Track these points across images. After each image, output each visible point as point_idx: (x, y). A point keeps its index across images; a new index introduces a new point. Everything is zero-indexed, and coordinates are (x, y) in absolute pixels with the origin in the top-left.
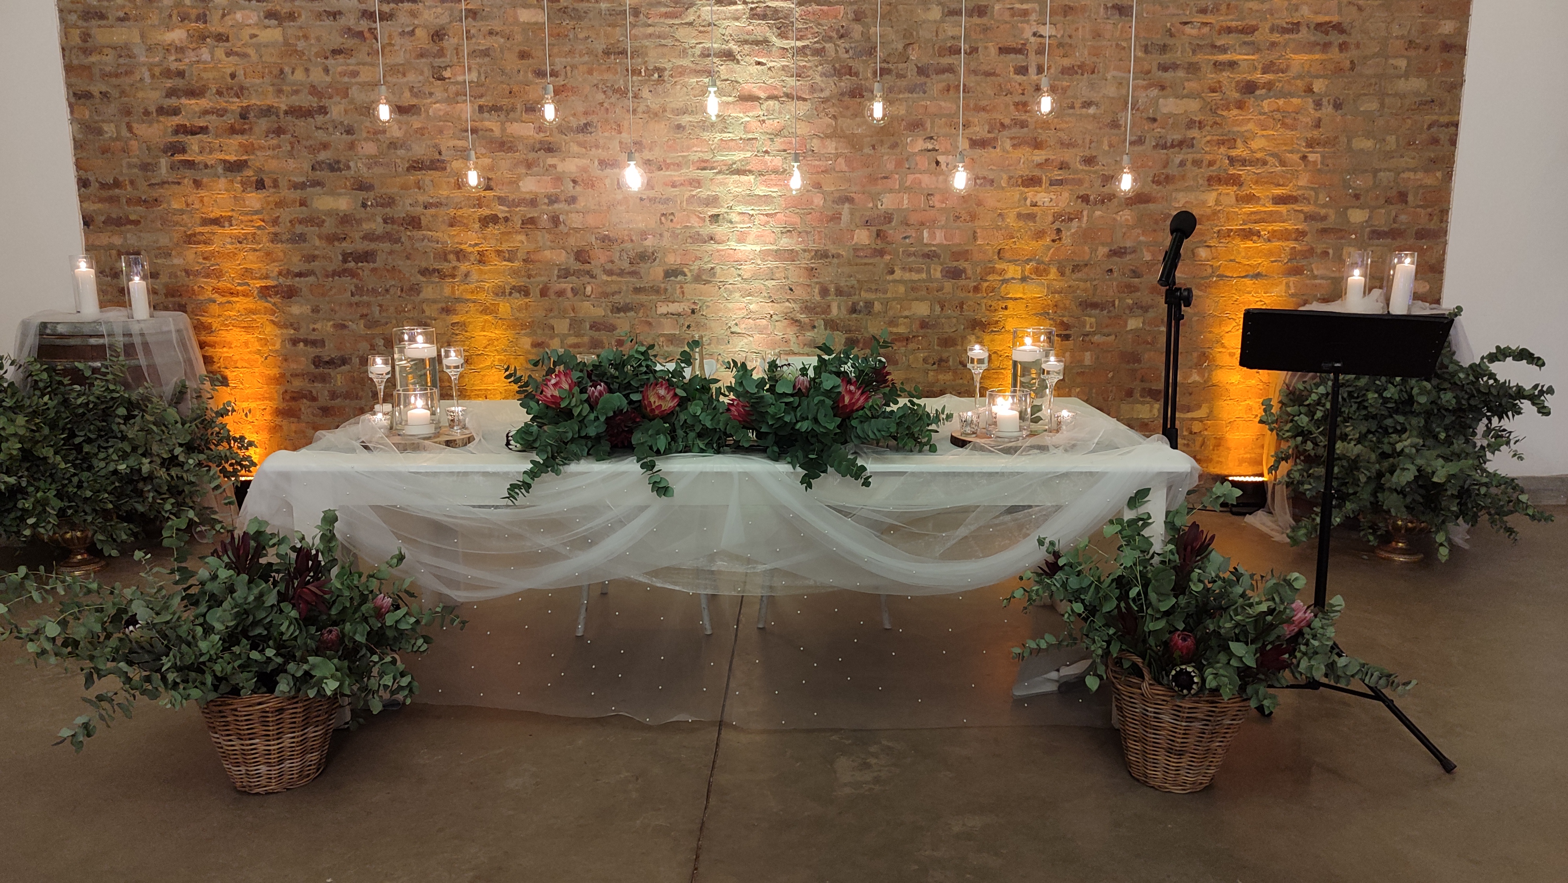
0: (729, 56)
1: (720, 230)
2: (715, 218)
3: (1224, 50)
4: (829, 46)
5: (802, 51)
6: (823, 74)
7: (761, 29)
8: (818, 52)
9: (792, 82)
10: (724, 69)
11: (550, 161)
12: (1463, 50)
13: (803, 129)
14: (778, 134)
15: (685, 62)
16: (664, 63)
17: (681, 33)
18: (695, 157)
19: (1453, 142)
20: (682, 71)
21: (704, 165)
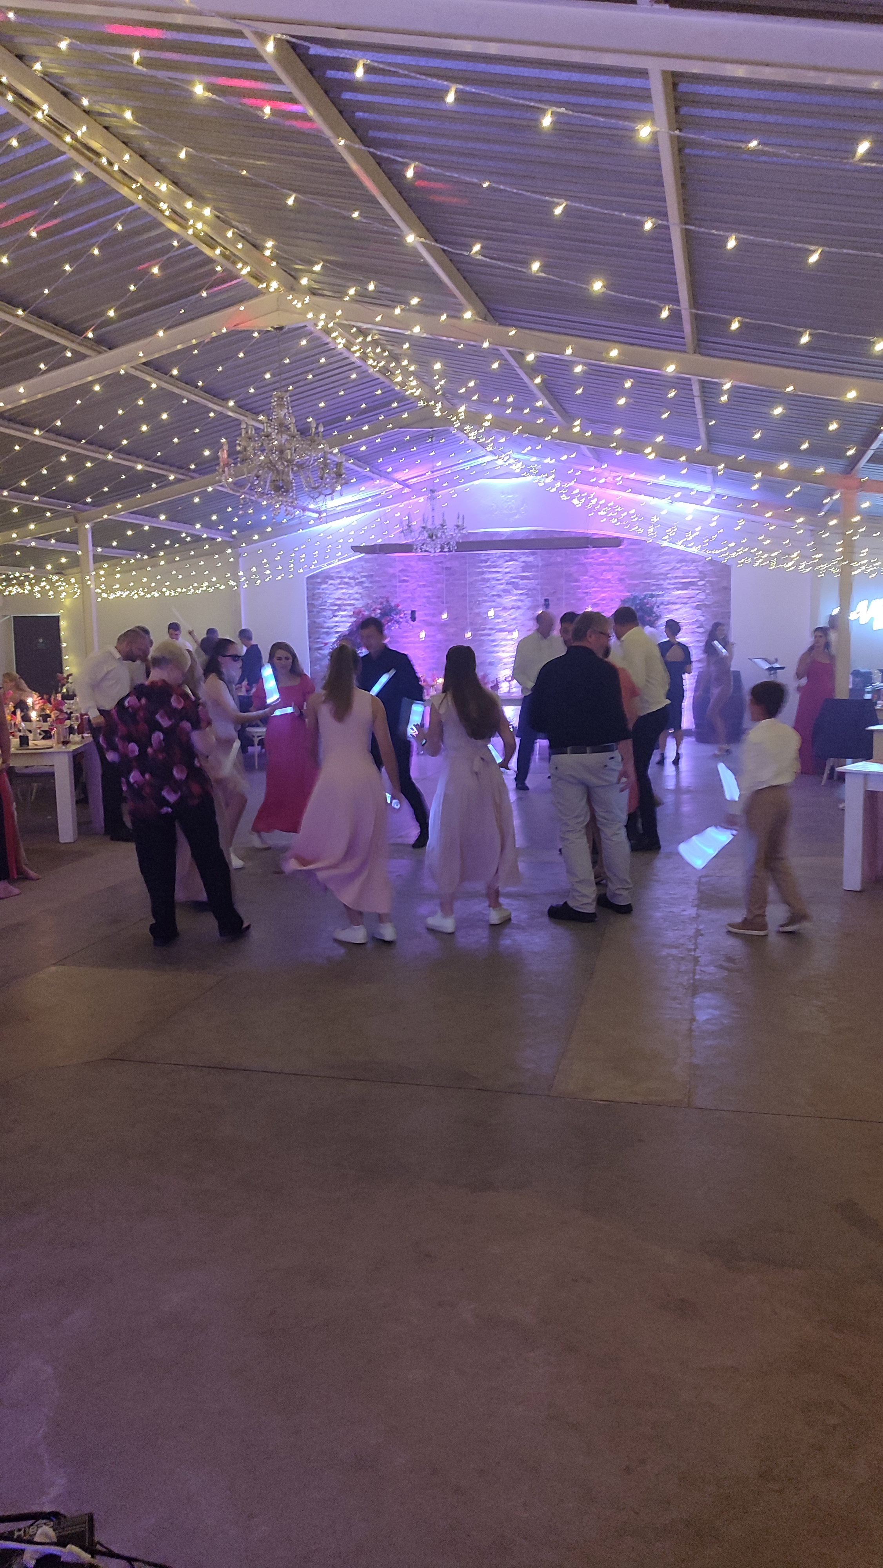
0: (499, 596)
1: (496, 649)
2: (495, 646)
3: (654, 590)
4: (530, 592)
5: (521, 594)
6: (529, 601)
7: (509, 587)
8: (526, 594)
9: (519, 604)
10: (498, 600)
11: (446, 629)
12: (730, 589)
13: (522, 618)
14: (514, 619)
15: (486, 598)
16: (480, 599)
17: (486, 589)
18: (488, 627)
19: (729, 618)
20: (485, 601)
21: (491, 629)
